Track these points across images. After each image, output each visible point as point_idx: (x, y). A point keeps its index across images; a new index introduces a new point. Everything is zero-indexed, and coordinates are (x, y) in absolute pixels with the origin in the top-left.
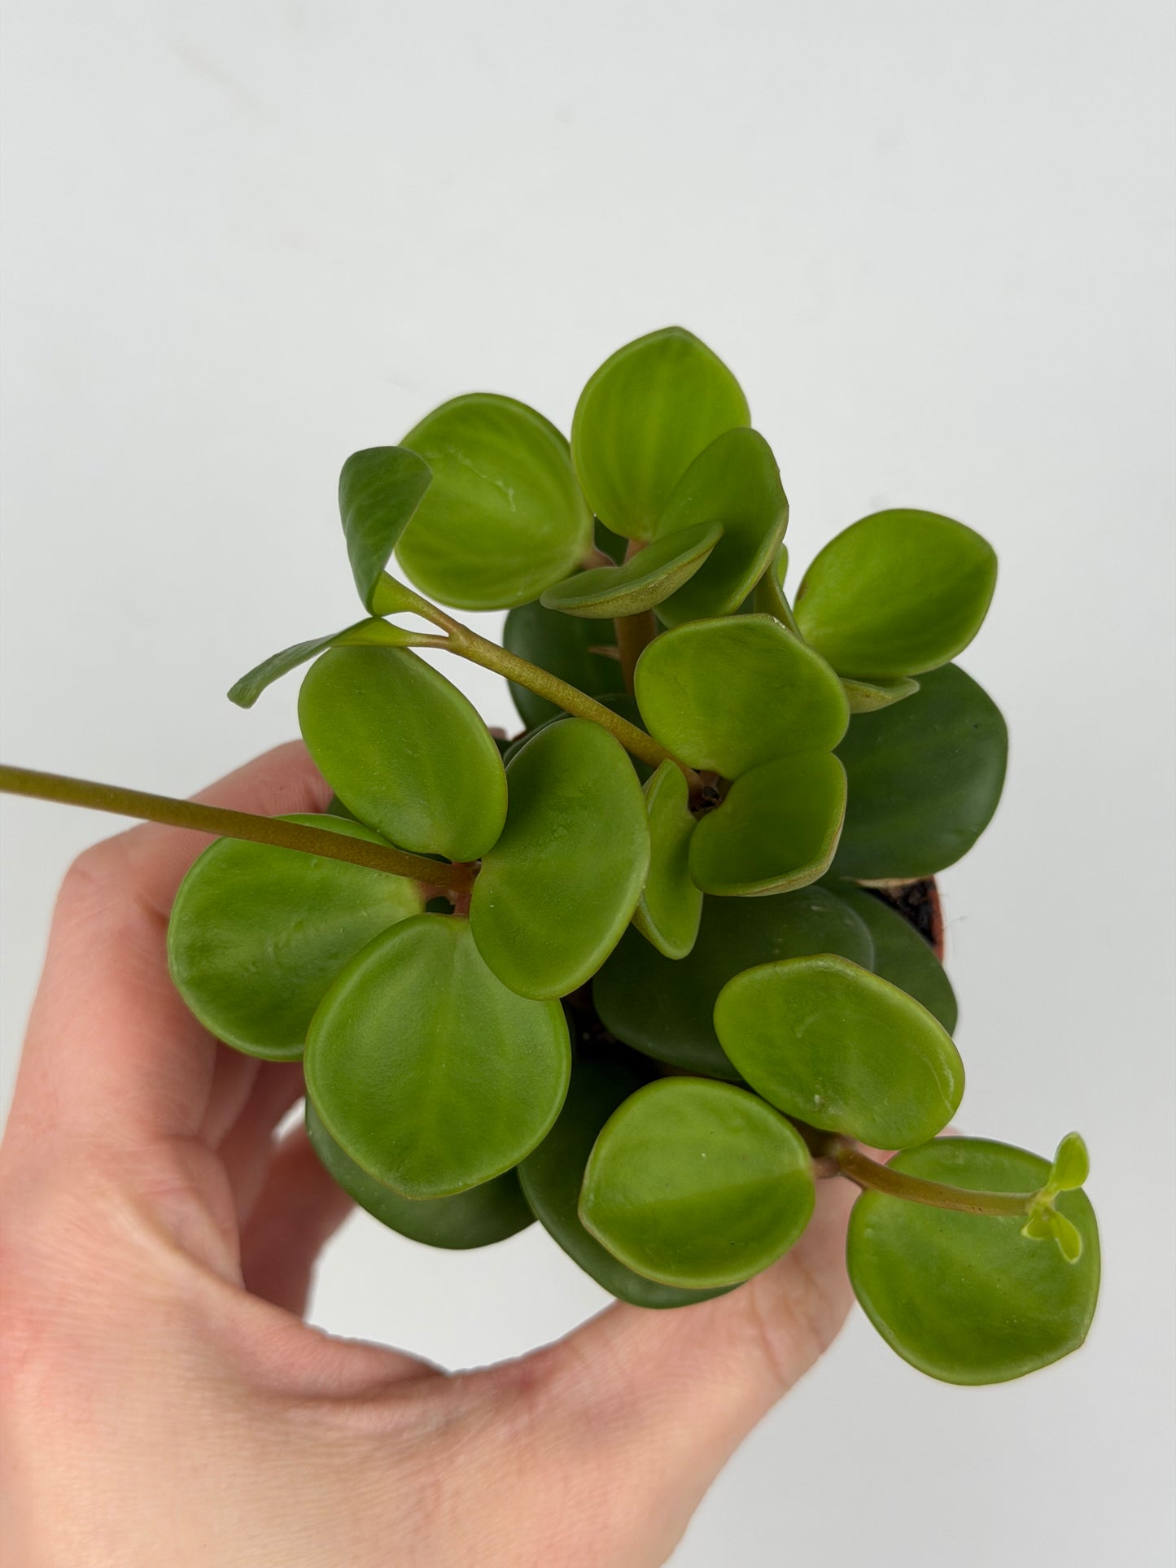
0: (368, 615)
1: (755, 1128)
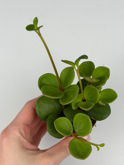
1: (70, 126)
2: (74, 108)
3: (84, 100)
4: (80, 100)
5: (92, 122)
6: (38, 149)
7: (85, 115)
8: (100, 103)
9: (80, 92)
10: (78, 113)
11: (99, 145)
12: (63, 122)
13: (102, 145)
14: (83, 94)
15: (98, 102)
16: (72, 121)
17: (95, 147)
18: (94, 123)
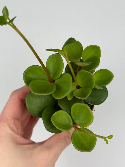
0: (62, 50)
1: (69, 119)
2: (70, 99)
3: (78, 87)
4: (74, 88)
5: (90, 107)
6: (33, 143)
7: (84, 105)
8: (97, 87)
9: (73, 81)
10: (74, 104)
11: (106, 137)
12: (61, 116)
13: (111, 137)
14: (76, 81)
15: (95, 87)
16: (69, 112)
17: (103, 140)
18: (92, 107)
